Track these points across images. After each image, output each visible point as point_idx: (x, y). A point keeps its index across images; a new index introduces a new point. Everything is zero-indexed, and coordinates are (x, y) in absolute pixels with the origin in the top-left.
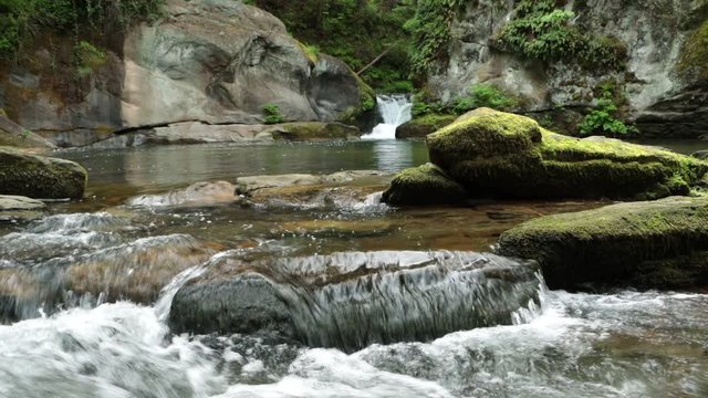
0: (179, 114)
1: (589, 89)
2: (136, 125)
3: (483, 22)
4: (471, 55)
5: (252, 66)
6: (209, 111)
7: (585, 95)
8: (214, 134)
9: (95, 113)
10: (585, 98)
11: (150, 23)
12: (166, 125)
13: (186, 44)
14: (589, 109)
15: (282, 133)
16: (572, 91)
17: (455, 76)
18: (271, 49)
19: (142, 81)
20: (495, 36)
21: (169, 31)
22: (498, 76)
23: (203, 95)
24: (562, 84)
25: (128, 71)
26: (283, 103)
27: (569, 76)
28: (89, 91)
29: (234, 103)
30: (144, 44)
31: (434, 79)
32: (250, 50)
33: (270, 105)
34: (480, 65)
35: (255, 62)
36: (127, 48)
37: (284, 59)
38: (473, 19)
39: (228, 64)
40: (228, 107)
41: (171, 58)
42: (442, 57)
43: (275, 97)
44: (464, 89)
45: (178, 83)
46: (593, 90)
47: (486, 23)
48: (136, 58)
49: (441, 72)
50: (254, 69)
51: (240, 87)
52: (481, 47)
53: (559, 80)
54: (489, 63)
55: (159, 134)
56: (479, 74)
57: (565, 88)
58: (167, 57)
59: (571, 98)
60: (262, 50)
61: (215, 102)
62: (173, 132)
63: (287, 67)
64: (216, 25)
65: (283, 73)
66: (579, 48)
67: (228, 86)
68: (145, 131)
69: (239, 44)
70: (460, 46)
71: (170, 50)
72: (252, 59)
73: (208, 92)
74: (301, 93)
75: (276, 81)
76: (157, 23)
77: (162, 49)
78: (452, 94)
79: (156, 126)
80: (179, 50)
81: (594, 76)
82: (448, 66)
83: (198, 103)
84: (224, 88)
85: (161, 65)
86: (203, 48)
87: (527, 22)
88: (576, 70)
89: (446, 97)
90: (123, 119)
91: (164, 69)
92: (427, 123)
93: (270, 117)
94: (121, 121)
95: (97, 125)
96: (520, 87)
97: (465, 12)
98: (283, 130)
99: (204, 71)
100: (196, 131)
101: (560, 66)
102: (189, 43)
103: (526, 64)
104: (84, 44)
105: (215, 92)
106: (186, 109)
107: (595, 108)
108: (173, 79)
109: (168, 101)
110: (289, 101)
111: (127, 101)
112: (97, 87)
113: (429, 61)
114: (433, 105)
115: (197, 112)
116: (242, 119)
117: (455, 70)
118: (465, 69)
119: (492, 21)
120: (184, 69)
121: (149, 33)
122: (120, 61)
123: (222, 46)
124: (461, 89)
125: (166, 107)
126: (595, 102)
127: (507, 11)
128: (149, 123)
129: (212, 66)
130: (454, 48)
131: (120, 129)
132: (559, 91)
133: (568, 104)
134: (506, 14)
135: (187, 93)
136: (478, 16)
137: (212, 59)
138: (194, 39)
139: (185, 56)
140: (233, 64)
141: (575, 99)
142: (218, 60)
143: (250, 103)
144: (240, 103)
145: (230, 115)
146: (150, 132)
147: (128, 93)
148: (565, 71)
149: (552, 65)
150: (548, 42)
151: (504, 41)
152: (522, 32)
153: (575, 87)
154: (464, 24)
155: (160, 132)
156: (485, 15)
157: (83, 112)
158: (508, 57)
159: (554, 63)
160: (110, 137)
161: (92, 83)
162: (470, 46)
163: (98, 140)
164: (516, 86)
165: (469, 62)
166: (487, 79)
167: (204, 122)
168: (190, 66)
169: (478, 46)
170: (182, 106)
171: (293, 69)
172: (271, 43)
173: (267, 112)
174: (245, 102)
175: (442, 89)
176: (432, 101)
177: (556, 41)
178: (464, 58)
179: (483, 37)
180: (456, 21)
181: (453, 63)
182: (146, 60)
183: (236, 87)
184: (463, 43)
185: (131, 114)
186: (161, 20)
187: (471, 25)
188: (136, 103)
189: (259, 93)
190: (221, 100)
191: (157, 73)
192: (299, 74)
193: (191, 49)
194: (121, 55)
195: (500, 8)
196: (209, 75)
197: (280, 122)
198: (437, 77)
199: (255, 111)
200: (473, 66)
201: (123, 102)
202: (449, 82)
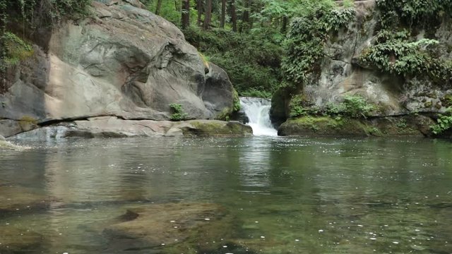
0: (99, 109)
1: (438, 100)
2: (59, 118)
3: (349, 44)
4: (337, 70)
5: (160, 68)
6: (124, 107)
7: (434, 104)
8: (130, 129)
9: (19, 104)
10: (435, 107)
11: (76, 22)
12: (85, 118)
13: (110, 44)
14: (440, 115)
15: (190, 130)
16: (424, 101)
17: (324, 86)
18: (178, 55)
19: (66, 75)
20: (358, 55)
21: (96, 31)
22: (360, 87)
23: (118, 92)
24: (416, 95)
25: (52, 65)
26: (185, 102)
27: (421, 89)
28: (14, 82)
29: (145, 101)
30: (71, 41)
31: (308, 88)
32: (162, 55)
33: (175, 105)
34: (344, 78)
35: (163, 65)
36: (53, 43)
37: (187, 64)
38: (342, 42)
39: (146, 66)
40: (139, 105)
41: (94, 56)
42: (316, 70)
43: (179, 97)
44: (333, 97)
45: (96, 80)
46: (442, 101)
47: (351, 46)
48: (60, 54)
49: (314, 82)
50: (162, 71)
51: (151, 86)
52: (346, 64)
53: (413, 92)
54: (351, 76)
55: (80, 127)
56: (344, 85)
57: (418, 98)
58: (90, 55)
59: (423, 106)
60: (170, 56)
61: (128, 99)
62: (94, 126)
63: (189, 71)
64: (136, 30)
65: (184, 77)
66: (432, 68)
67: (141, 85)
68: (67, 124)
69: (157, 48)
70: (330, 62)
71: (94, 48)
72: (161, 63)
73: (123, 90)
74: (198, 95)
75: (179, 83)
76: (84, 22)
77: (87, 48)
78: (324, 101)
79: (76, 120)
80: (103, 49)
81: (442, 90)
82: (319, 78)
83: (115, 100)
84: (138, 88)
85: (83, 62)
86: (126, 49)
87: (390, 46)
88: (427, 84)
89: (318, 103)
90: (46, 111)
91: (86, 66)
92: (306, 123)
93: (175, 114)
94: (44, 112)
95: (21, 116)
96: (378, 97)
97: (337, 36)
98: (191, 127)
99: (122, 71)
100: (114, 125)
101: (415, 82)
102: (113, 44)
103: (383, 79)
104: (10, 35)
105: (129, 90)
106: (105, 105)
107: (444, 114)
108: (92, 75)
109: (89, 96)
110: (190, 101)
111: (50, 93)
112: (21, 79)
113: (307, 73)
114: (308, 108)
115: (115, 108)
116: (152, 116)
117: (324, 81)
118: (331, 80)
119: (356, 44)
120: (104, 67)
121: (75, 31)
122: (45, 55)
123: (142, 48)
124: (331, 97)
125: (87, 101)
126: (444, 110)
127: (367, 37)
128: (71, 117)
129: (131, 66)
130: (325, 64)
131: (44, 121)
132: (413, 100)
133: (421, 110)
134: (367, 39)
135: (105, 90)
136: (346, 40)
137: (132, 60)
138: (119, 41)
139: (107, 55)
140: (149, 66)
141: (427, 107)
142: (137, 61)
143: (159, 102)
144: (150, 101)
145: (141, 111)
146: (72, 124)
147: (53, 86)
148: (418, 85)
149: (408, 81)
150: (409, 62)
151: (368, 60)
152: (384, 55)
153: (426, 98)
154: (335, 45)
155: (81, 125)
156: (351, 39)
157: (7, 102)
158: (369, 73)
159: (411, 79)
160: (34, 128)
161: (18, 75)
162: (337, 63)
163: (23, 131)
164: (375, 96)
165: (335, 76)
166: (351, 89)
167: (119, 117)
168: (110, 65)
169: (343, 63)
170: (101, 101)
171: (194, 74)
172: (179, 50)
173: (173, 110)
174: (154, 101)
175: (316, 96)
176: (307, 106)
177: (414, 63)
178: (332, 72)
179: (347, 56)
180: (329, 42)
181: (323, 75)
182: (70, 56)
183: (148, 87)
184: (332, 60)
185: (54, 106)
186: (87, 20)
187: (340, 47)
188: (58, 97)
189: (167, 93)
190: (133, 97)
191: (79, 69)
192: (198, 78)
193: (114, 50)
194: (46, 49)
195: (363, 34)
196: (126, 74)
197: (184, 120)
198: (310, 86)
199: (163, 109)
200: (337, 78)
201: (46, 95)
202: (320, 90)
